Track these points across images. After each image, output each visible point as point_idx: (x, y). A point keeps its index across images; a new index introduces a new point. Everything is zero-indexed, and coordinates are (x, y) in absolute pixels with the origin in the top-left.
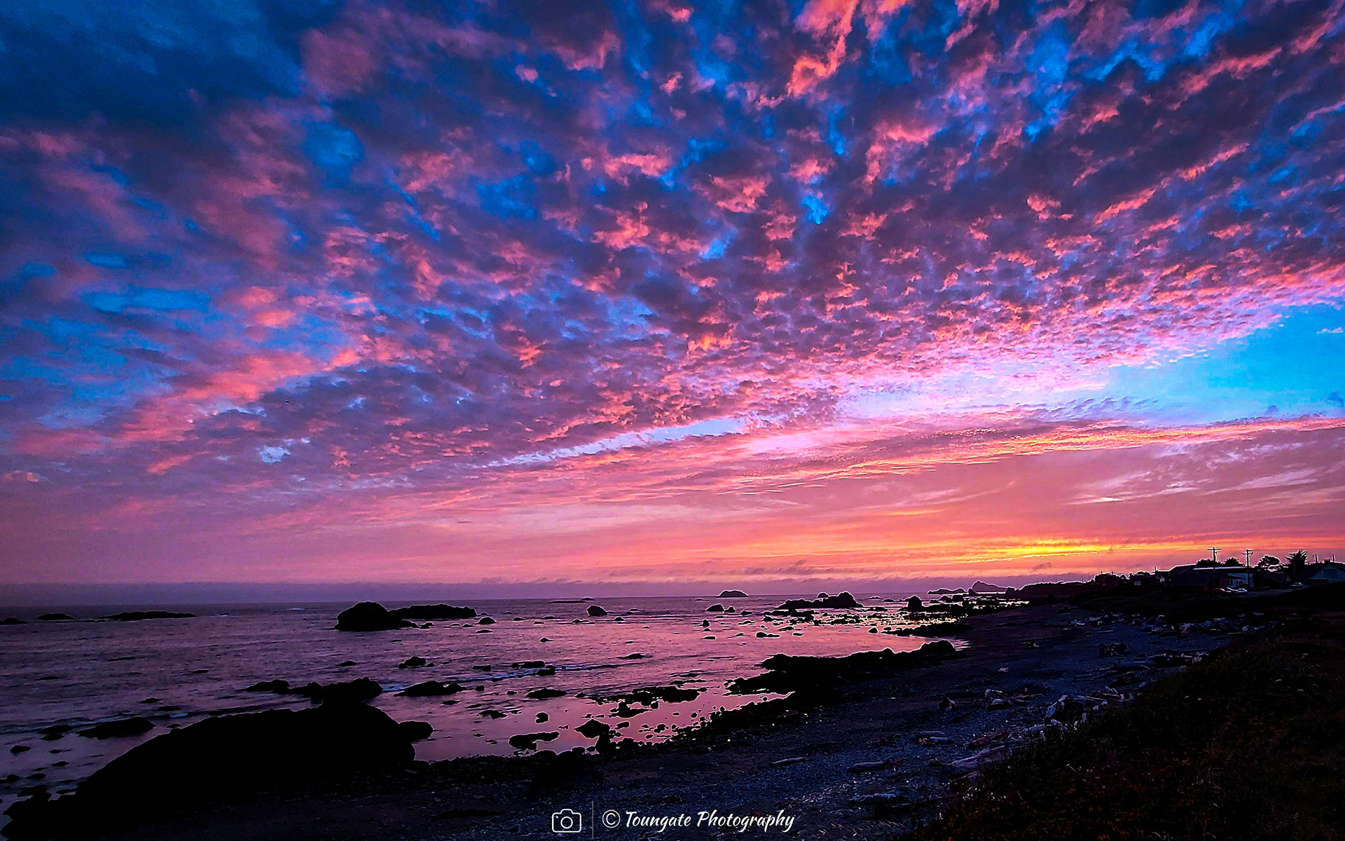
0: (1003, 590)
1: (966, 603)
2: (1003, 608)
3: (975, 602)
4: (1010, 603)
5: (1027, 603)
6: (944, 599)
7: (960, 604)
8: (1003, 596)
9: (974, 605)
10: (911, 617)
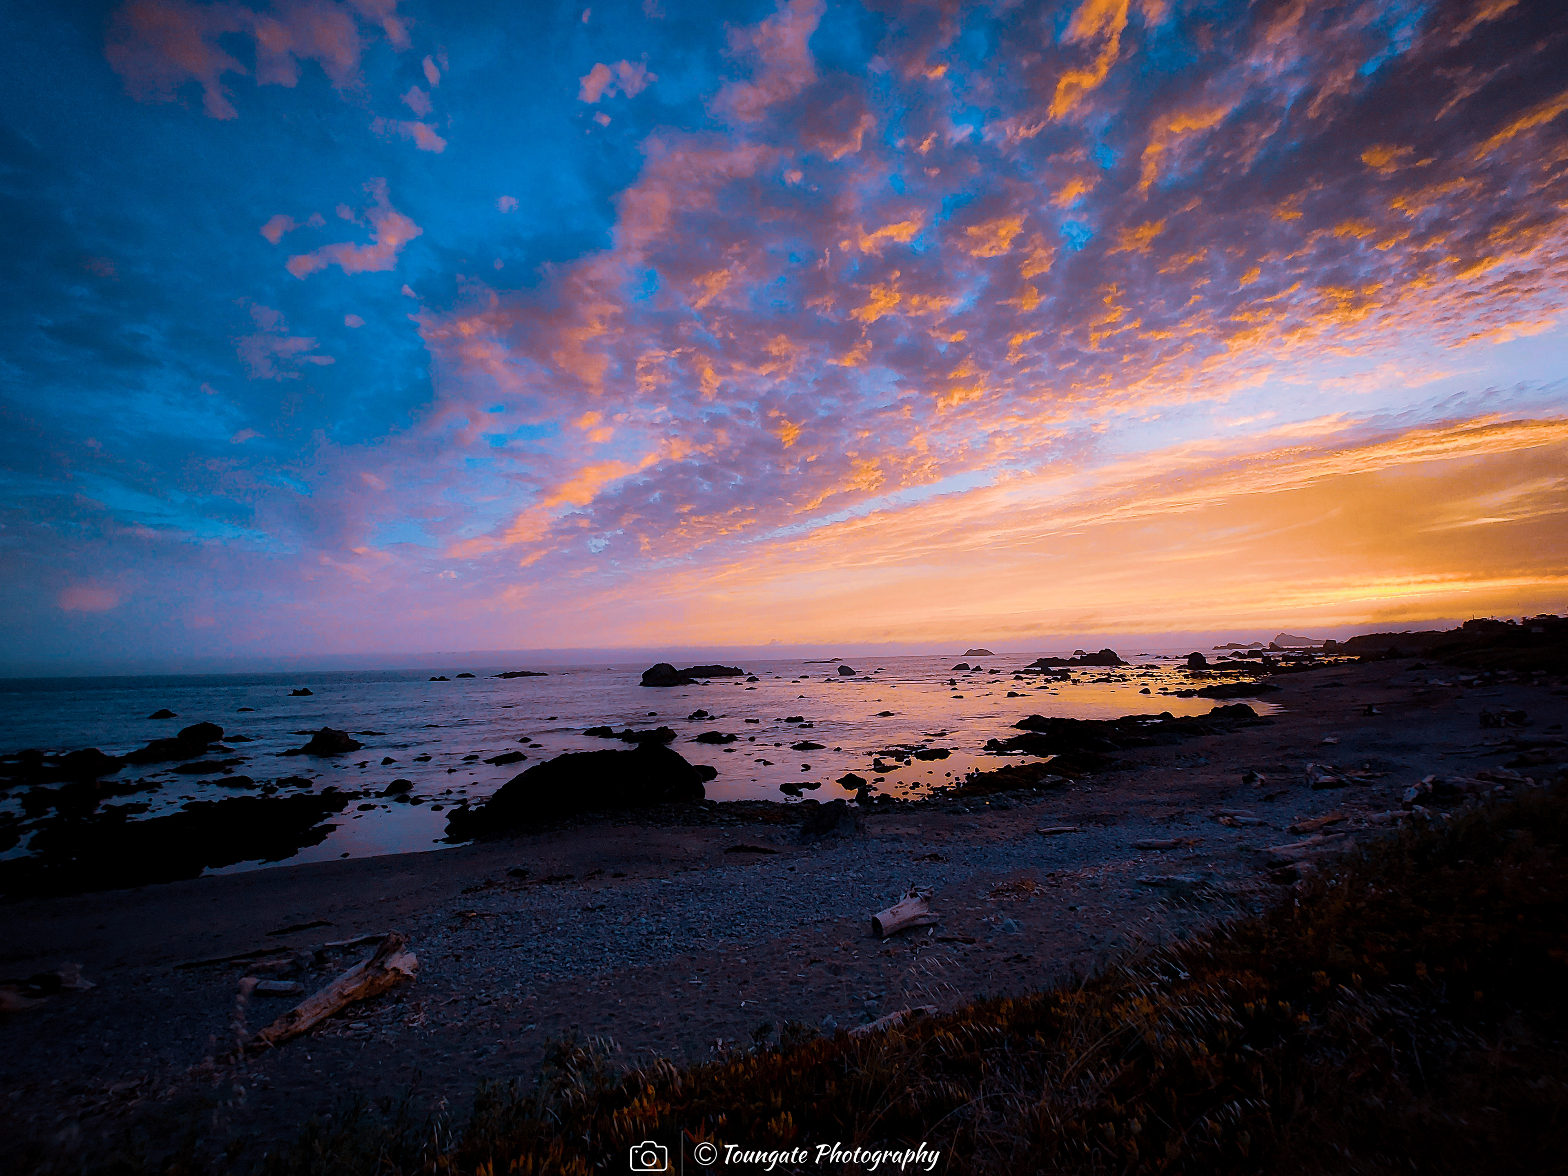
0: (1318, 642)
1: (1265, 659)
2: (1321, 665)
3: (1281, 659)
4: (1332, 659)
5: (1356, 658)
6: (1236, 654)
7: (1259, 660)
8: (1320, 650)
9: (1279, 661)
10: (1193, 676)
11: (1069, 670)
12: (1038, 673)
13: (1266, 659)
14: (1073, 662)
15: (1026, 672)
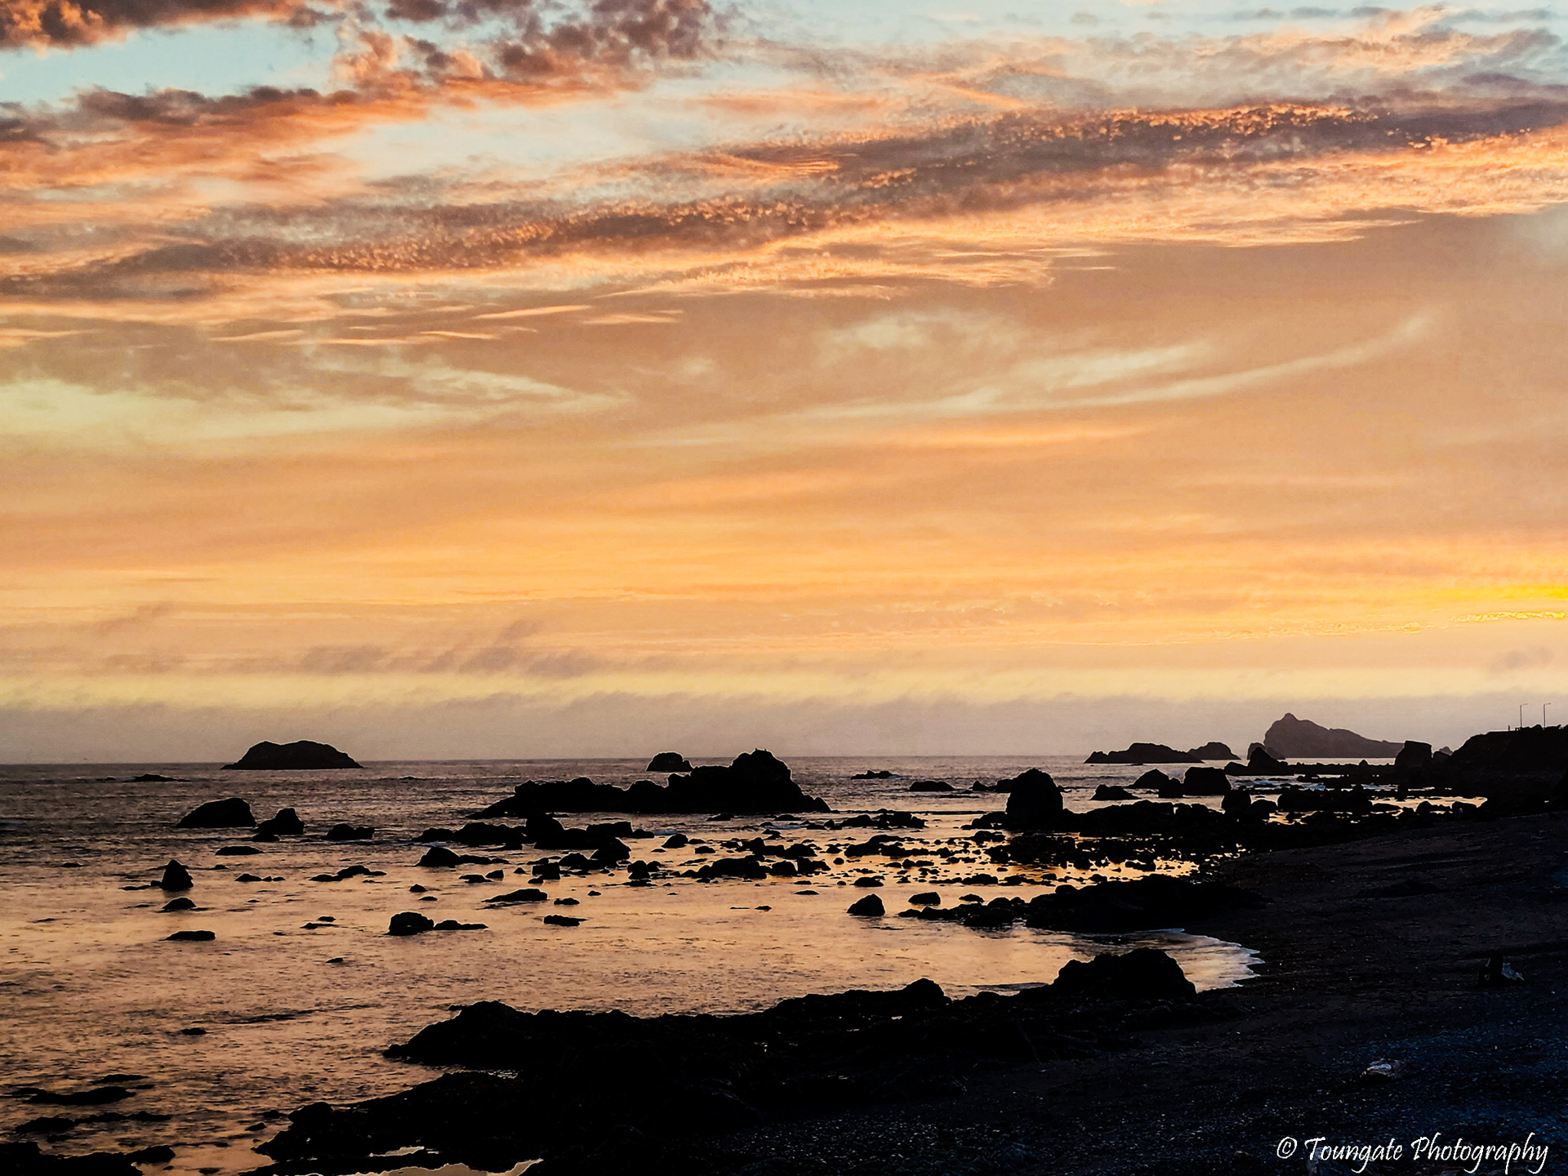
0: (1382, 748)
3: (1274, 799)
6: (1151, 781)
7: (1215, 803)
8: (1384, 774)
9: (1271, 807)
10: (1019, 853)
11: (625, 830)
12: (512, 840)
13: (1236, 800)
14: (644, 799)
15: (473, 836)
